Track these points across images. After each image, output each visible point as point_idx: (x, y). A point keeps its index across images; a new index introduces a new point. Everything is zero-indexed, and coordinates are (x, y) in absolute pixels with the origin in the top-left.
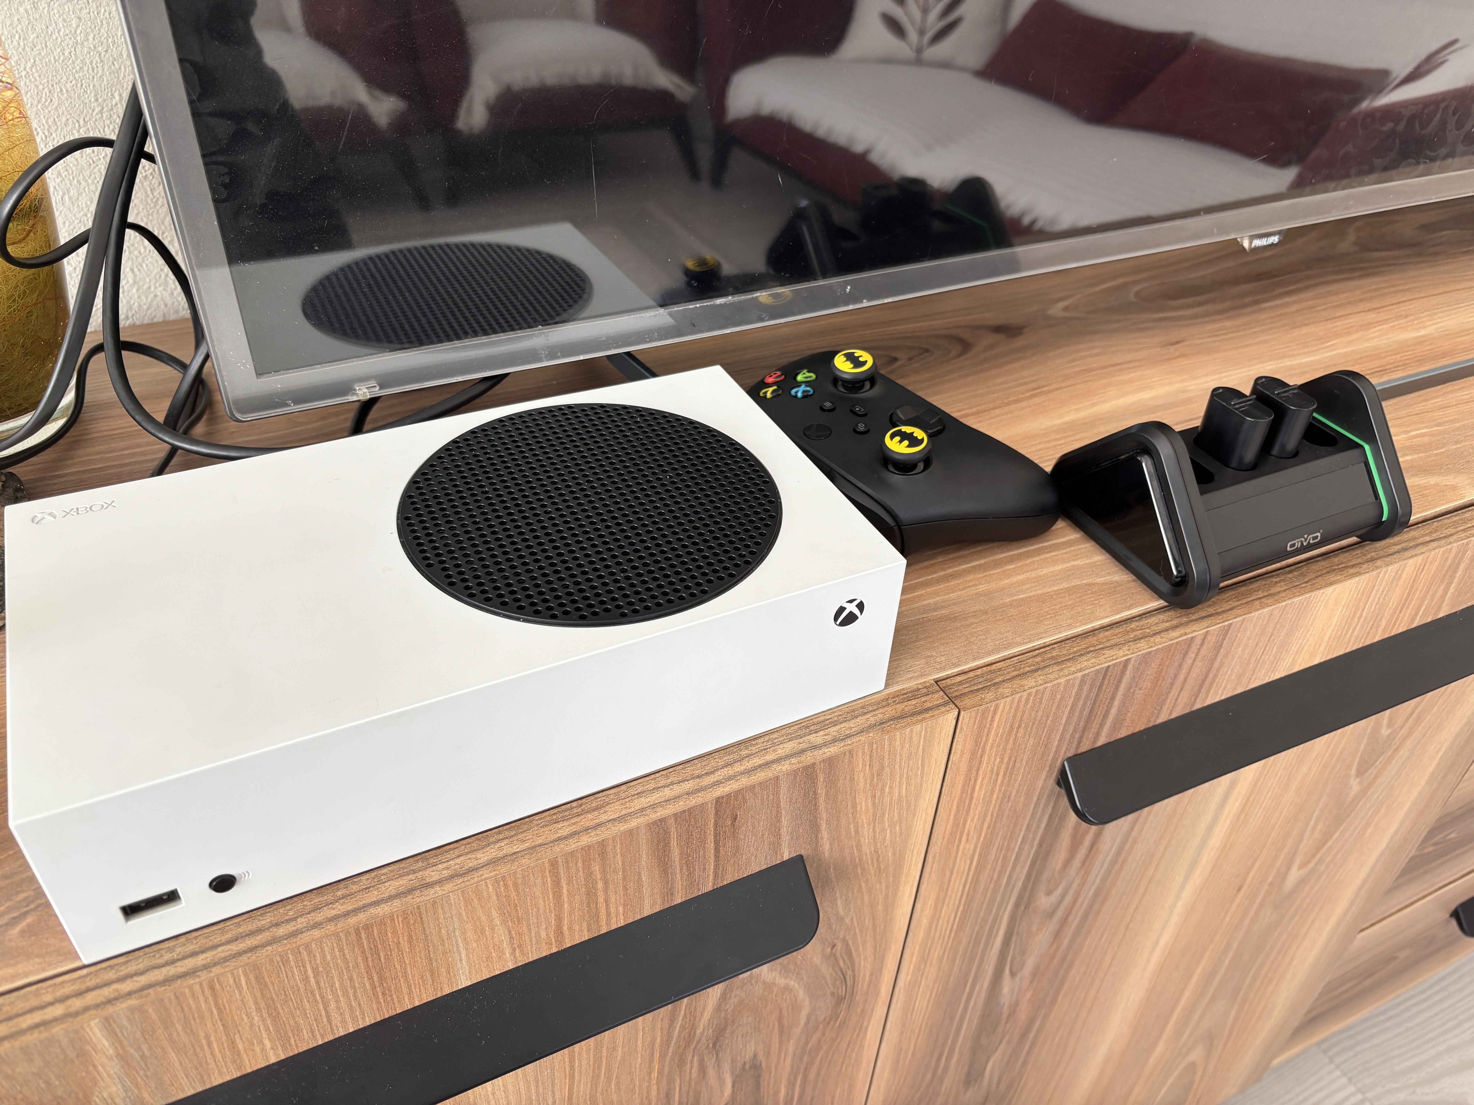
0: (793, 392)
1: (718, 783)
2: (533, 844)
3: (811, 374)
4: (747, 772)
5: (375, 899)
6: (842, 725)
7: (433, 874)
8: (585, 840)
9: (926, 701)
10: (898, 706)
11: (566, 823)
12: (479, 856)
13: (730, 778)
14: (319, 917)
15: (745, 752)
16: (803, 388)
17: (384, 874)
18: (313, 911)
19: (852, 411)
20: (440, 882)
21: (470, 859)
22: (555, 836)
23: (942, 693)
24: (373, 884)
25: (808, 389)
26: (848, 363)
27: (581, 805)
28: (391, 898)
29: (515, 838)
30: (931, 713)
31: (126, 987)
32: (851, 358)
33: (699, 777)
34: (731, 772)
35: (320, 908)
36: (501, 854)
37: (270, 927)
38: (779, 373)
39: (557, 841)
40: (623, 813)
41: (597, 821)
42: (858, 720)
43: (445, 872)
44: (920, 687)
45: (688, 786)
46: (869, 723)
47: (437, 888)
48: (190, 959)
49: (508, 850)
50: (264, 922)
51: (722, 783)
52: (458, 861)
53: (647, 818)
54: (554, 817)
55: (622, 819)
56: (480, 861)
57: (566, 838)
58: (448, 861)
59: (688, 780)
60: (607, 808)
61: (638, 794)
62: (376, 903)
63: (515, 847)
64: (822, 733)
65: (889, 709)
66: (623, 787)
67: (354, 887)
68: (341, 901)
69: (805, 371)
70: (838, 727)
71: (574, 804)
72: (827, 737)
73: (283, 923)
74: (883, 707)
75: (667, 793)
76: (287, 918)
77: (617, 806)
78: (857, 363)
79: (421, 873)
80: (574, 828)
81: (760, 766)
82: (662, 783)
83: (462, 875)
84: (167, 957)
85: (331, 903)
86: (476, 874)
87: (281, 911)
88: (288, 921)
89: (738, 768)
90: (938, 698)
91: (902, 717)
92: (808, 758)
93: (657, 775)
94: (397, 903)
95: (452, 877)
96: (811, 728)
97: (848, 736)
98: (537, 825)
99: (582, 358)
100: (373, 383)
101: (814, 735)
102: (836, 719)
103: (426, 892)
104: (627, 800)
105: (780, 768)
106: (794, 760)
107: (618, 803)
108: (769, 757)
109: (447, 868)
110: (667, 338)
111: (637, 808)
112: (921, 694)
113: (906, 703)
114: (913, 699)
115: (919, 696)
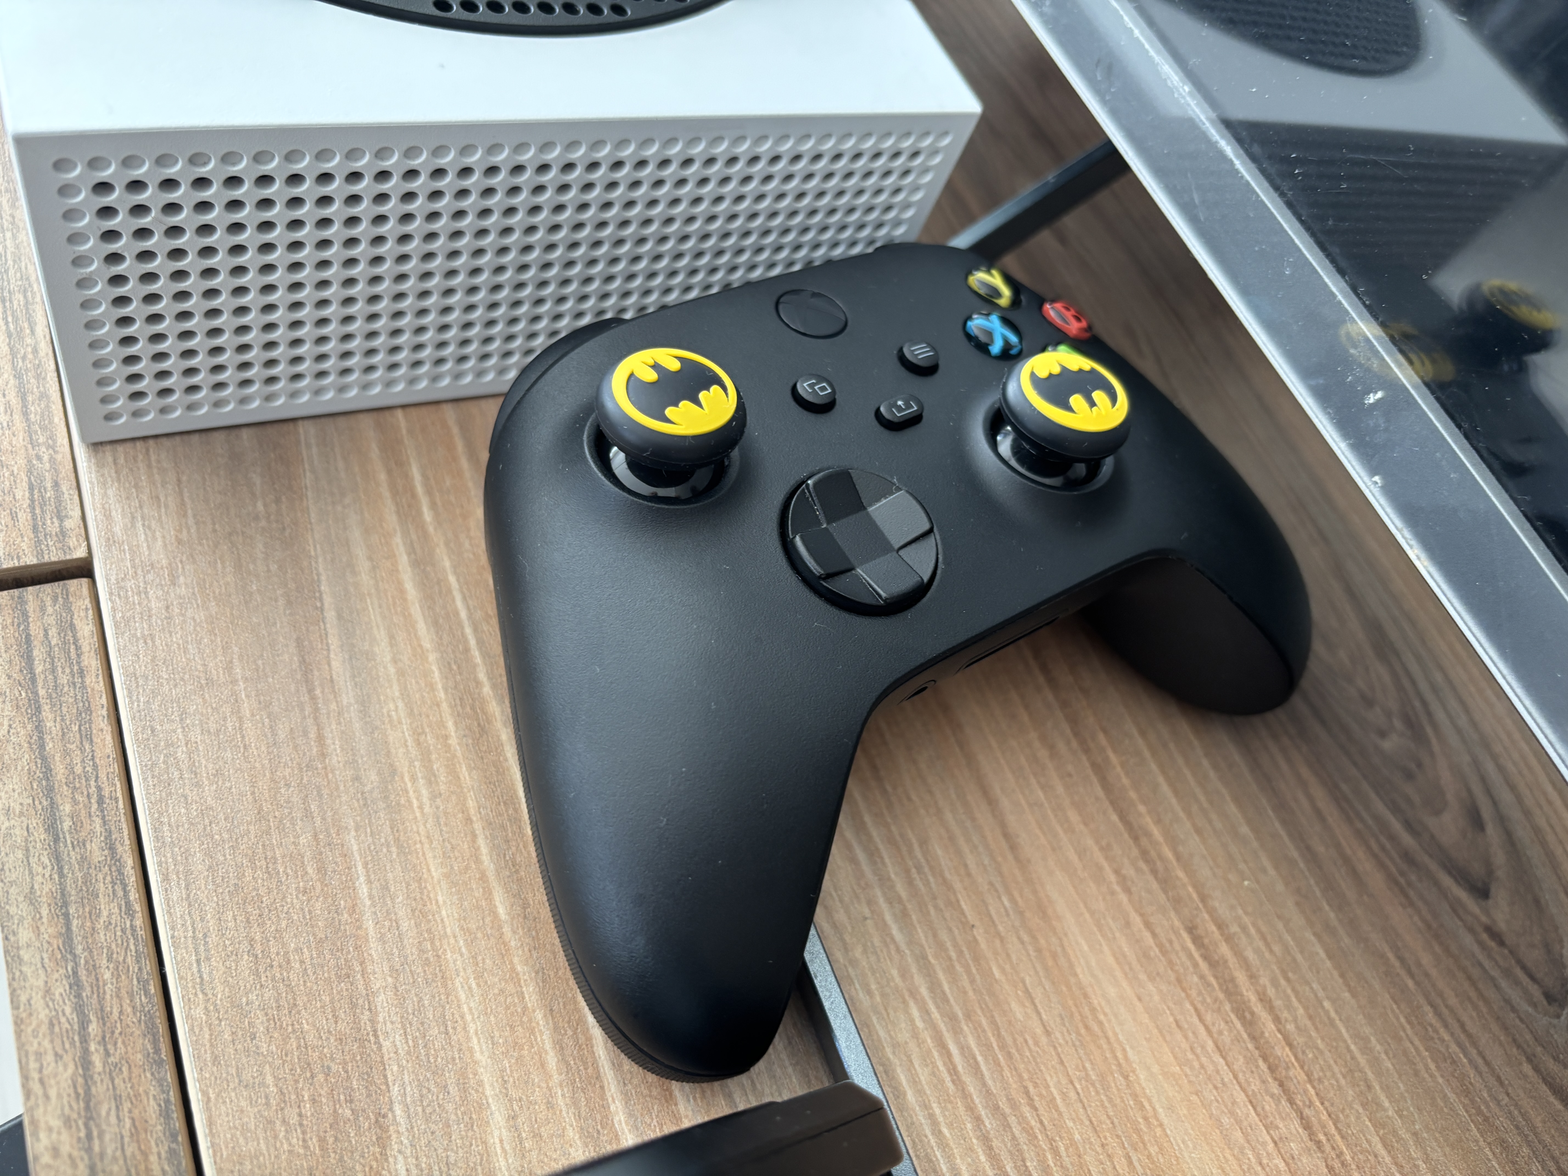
112: (43, 518)
113: (25, 479)
114: (32, 494)
115: (38, 511)
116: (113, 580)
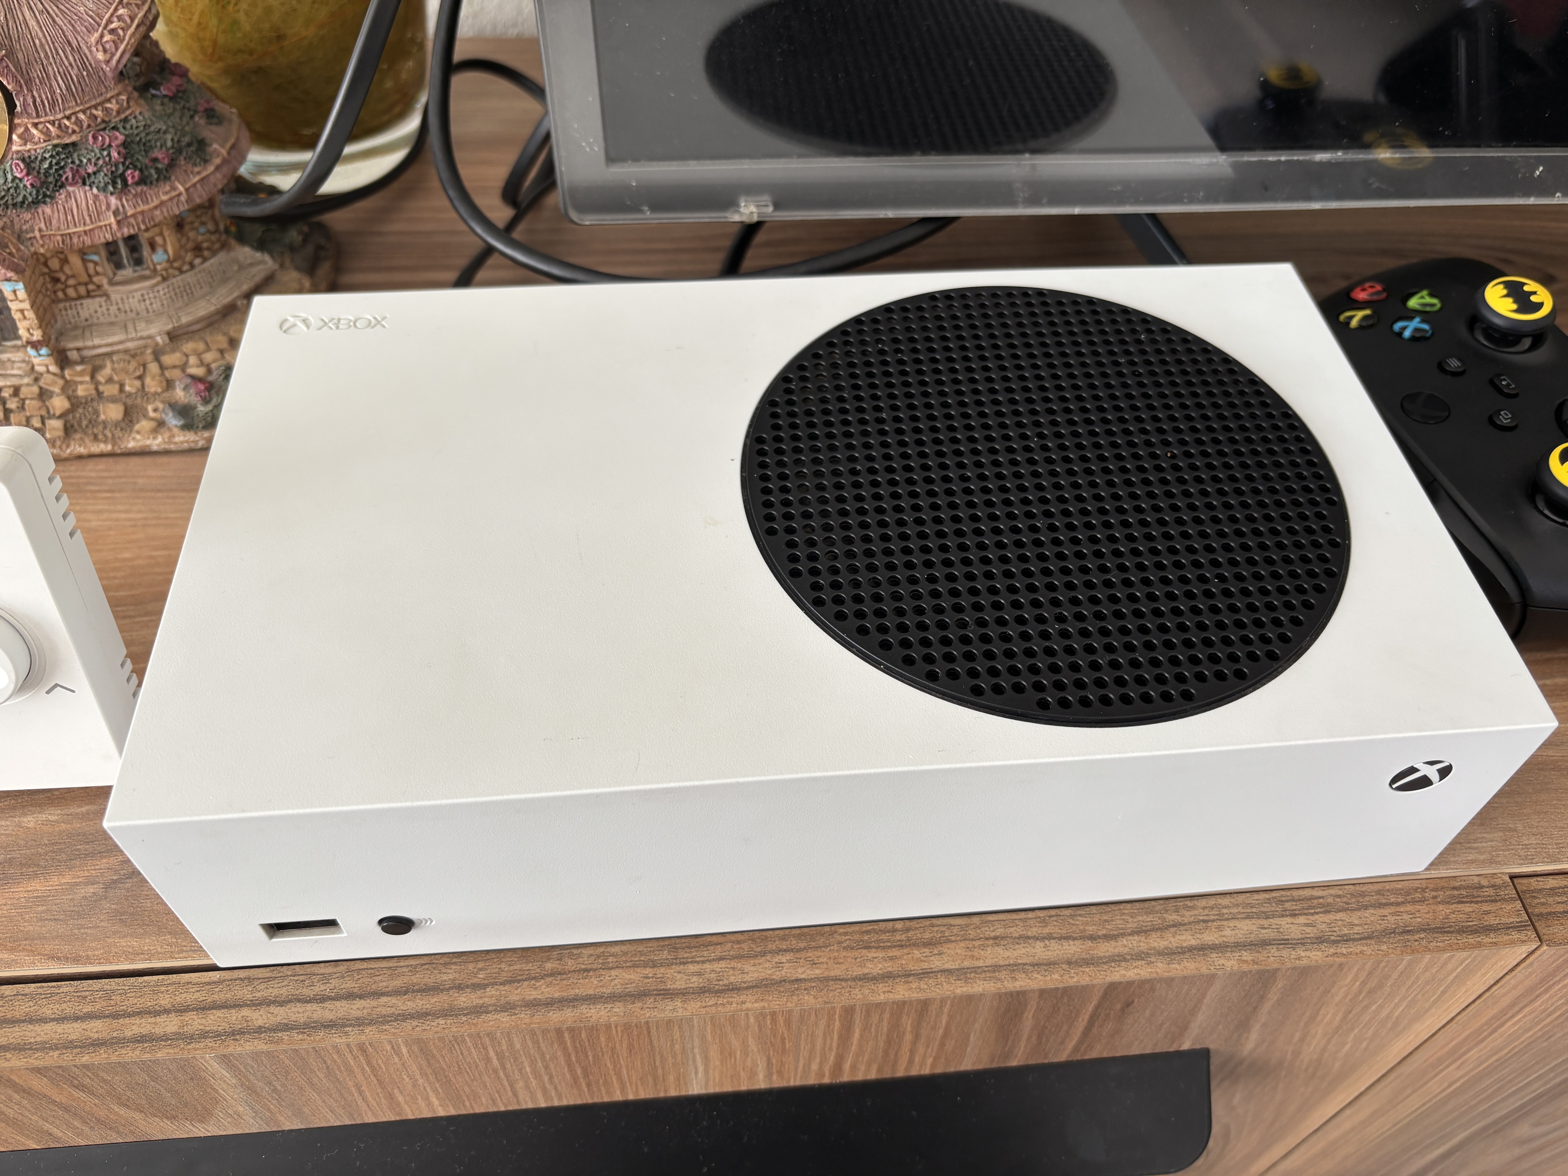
0: (1397, 326)
1: (1119, 959)
2: (826, 974)
3: (1434, 301)
4: (1169, 954)
5: (591, 992)
6: (1340, 916)
7: (679, 976)
8: (902, 992)
9: (1488, 913)
10: (1441, 907)
11: (880, 954)
12: (748, 967)
13: (1140, 956)
14: (515, 994)
15: (1172, 917)
16: (1416, 323)
17: (612, 955)
18: (510, 982)
19: (1492, 382)
20: (683, 994)
21: (733, 968)
22: (858, 971)
23: (1518, 904)
24: (595, 966)
25: (1426, 327)
26: (1510, 300)
27: (908, 930)
28: (614, 998)
29: (803, 955)
30: (1492, 938)
31: (259, 1017)
32: (1516, 292)
33: (1092, 938)
34: (1143, 947)
35: (519, 981)
36: (777, 976)
37: (451, 988)
38: (1379, 287)
39: (860, 979)
40: (966, 964)
41: (925, 965)
42: (1367, 913)
43: (695, 979)
44: (1484, 882)
45: (1072, 949)
46: (1384, 924)
47: (678, 1003)
48: (344, 1003)
49: (788, 971)
50: (445, 977)
51: (1125, 960)
52: (717, 966)
53: (999, 985)
54: (866, 938)
55: (961, 974)
56: (747, 978)
57: (874, 979)
58: (703, 962)
59: (1074, 939)
60: (944, 949)
61: (995, 938)
62: (592, 999)
63: (800, 970)
64: (1302, 920)
65: (1423, 908)
66: (976, 920)
67: (570, 962)
68: (549, 979)
69: (1425, 293)
70: (1331, 917)
71: (899, 925)
72: (1308, 930)
73: (467, 987)
74: (1414, 902)
75: (1039, 951)
76: (475, 980)
77: (959, 949)
78: (1525, 303)
79: (662, 970)
80: (889, 967)
81: (1191, 949)
82: (1034, 931)
83: (718, 992)
84: (319, 988)
85: (534, 978)
86: (736, 998)
87: (471, 966)
88: (476, 987)
89: (1157, 942)
90: (1511, 912)
91: (1441, 930)
92: (1271, 958)
93: (1030, 915)
94: (619, 1008)
95: (702, 991)
96: (1288, 905)
97: (1346, 939)
98: (840, 943)
99: (1077, 211)
100: (766, 198)
101: (1289, 920)
102: (1330, 900)
103: (660, 1005)
104: (977, 943)
105: (1222, 961)
106: (1246, 955)
107: (963, 944)
108: (1210, 937)
109: (699, 974)
110: (1216, 201)
111: (989, 962)
112: (1484, 896)
113: (1455, 906)
114: (1467, 902)
115: (1480, 899)
116: (1522, 861)
